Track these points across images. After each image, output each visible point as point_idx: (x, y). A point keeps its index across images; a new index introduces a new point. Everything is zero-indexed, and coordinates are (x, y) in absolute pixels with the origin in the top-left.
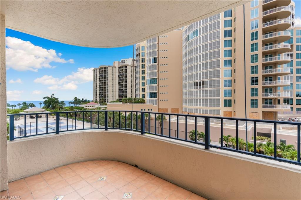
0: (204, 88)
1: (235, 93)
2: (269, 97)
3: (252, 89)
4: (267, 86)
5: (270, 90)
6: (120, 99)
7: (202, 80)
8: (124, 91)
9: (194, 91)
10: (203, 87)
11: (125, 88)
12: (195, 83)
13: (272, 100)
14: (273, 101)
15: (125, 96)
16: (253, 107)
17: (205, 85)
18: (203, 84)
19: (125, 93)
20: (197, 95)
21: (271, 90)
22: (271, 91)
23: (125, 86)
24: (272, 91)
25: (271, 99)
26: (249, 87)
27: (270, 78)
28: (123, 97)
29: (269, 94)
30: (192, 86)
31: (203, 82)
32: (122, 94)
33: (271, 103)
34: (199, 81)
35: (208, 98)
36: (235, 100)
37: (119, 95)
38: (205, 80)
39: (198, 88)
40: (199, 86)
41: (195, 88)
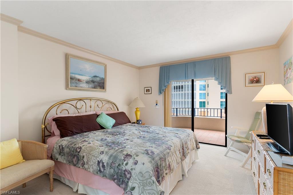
0: (183, 91)
9: (174, 94)
12: (174, 87)
17: (184, 89)
20: (177, 98)
26: (219, 91)
30: (173, 89)
31: (182, 86)
34: (178, 85)
36: (208, 102)
38: (183, 84)
39: (177, 91)
40: (178, 89)
41: (175, 91)
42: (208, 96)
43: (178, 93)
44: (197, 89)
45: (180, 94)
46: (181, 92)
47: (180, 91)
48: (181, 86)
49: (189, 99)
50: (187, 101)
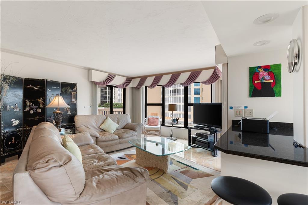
1: (202, 100)
6: (102, 104)
7: (176, 88)
8: (107, 96)
9: (171, 98)
10: (178, 95)
11: (107, 93)
12: (171, 90)
15: (107, 101)
18: (178, 92)
19: (107, 98)
23: (107, 91)
28: (105, 101)
30: (169, 93)
31: (178, 90)
32: (105, 99)
35: (182, 104)
37: (101, 100)
38: (179, 88)
39: (173, 95)
40: (174, 93)
41: (171, 95)
43: (174, 97)
44: (191, 93)
46: (176, 96)
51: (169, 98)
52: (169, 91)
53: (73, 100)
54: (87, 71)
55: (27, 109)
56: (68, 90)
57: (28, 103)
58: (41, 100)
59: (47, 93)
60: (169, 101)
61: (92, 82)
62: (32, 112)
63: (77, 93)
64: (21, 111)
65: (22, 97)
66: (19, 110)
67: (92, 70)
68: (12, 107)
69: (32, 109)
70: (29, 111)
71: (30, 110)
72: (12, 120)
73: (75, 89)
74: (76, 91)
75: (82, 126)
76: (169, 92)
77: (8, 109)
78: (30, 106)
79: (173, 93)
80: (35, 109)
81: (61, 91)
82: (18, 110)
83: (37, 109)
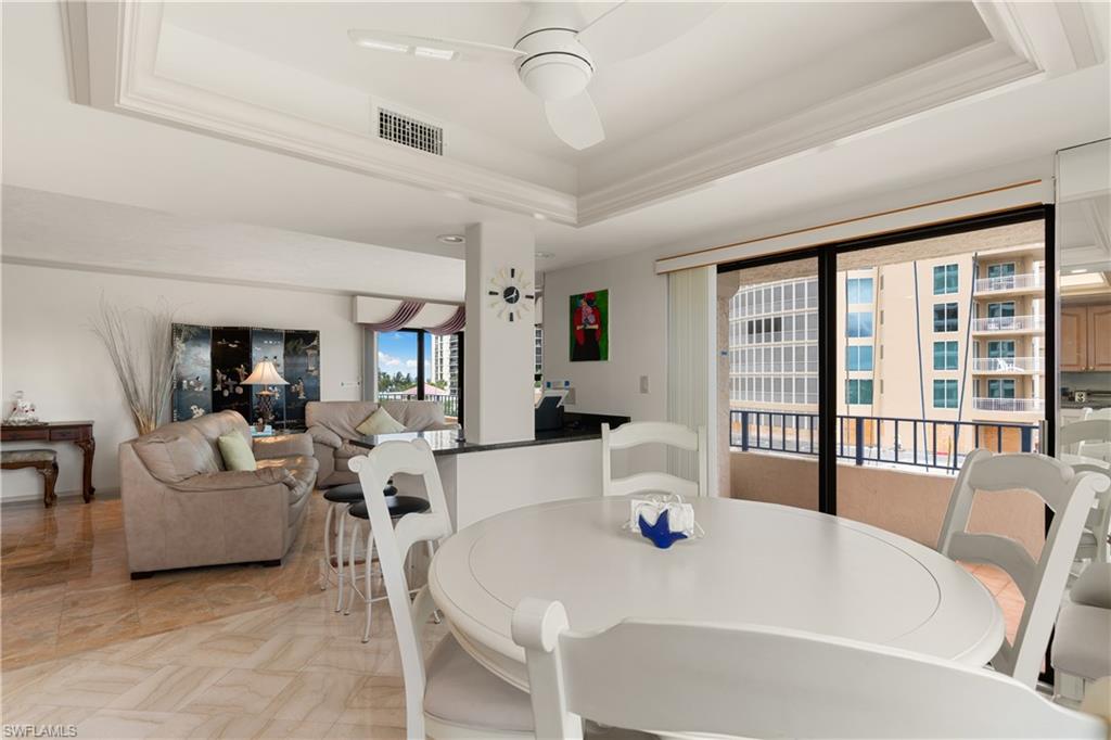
0: (781, 340)
2: (998, 372)
3: (938, 346)
4: (993, 333)
5: (1006, 347)
7: (772, 315)
9: (750, 351)
12: (751, 323)
13: (1013, 381)
14: (1016, 387)
16: (943, 406)
17: (783, 332)
18: (778, 328)
20: (759, 365)
21: (1011, 346)
22: (1010, 354)
24: (1013, 349)
25: (1009, 380)
26: (931, 337)
27: (1008, 307)
29: (1001, 361)
30: (743, 333)
31: (778, 321)
33: (1009, 393)
34: (763, 316)
35: (794, 374)
36: (882, 382)
38: (782, 313)
39: (759, 341)
40: (763, 333)
41: (751, 342)
42: (882, 357)
43: (763, 348)
45: (770, 349)
46: (773, 344)
47: (770, 341)
48: (775, 319)
49: (803, 370)
50: (797, 379)
51: (743, 352)
52: (743, 324)
53: (310, 368)
54: (348, 299)
55: (219, 388)
56: (298, 347)
57: (220, 376)
58: (241, 370)
59: (254, 354)
60: (743, 361)
61: (360, 324)
62: (226, 393)
63: (319, 352)
64: (209, 392)
65: (209, 364)
66: (205, 389)
67: (358, 297)
68: (192, 383)
69: (227, 387)
70: (221, 392)
71: (223, 389)
72: (192, 408)
73: (315, 343)
74: (316, 348)
75: (317, 424)
76: (743, 329)
77: (185, 386)
78: (223, 381)
79: (759, 331)
80: (231, 388)
81: (285, 349)
82: (201, 389)
83: (235, 386)
